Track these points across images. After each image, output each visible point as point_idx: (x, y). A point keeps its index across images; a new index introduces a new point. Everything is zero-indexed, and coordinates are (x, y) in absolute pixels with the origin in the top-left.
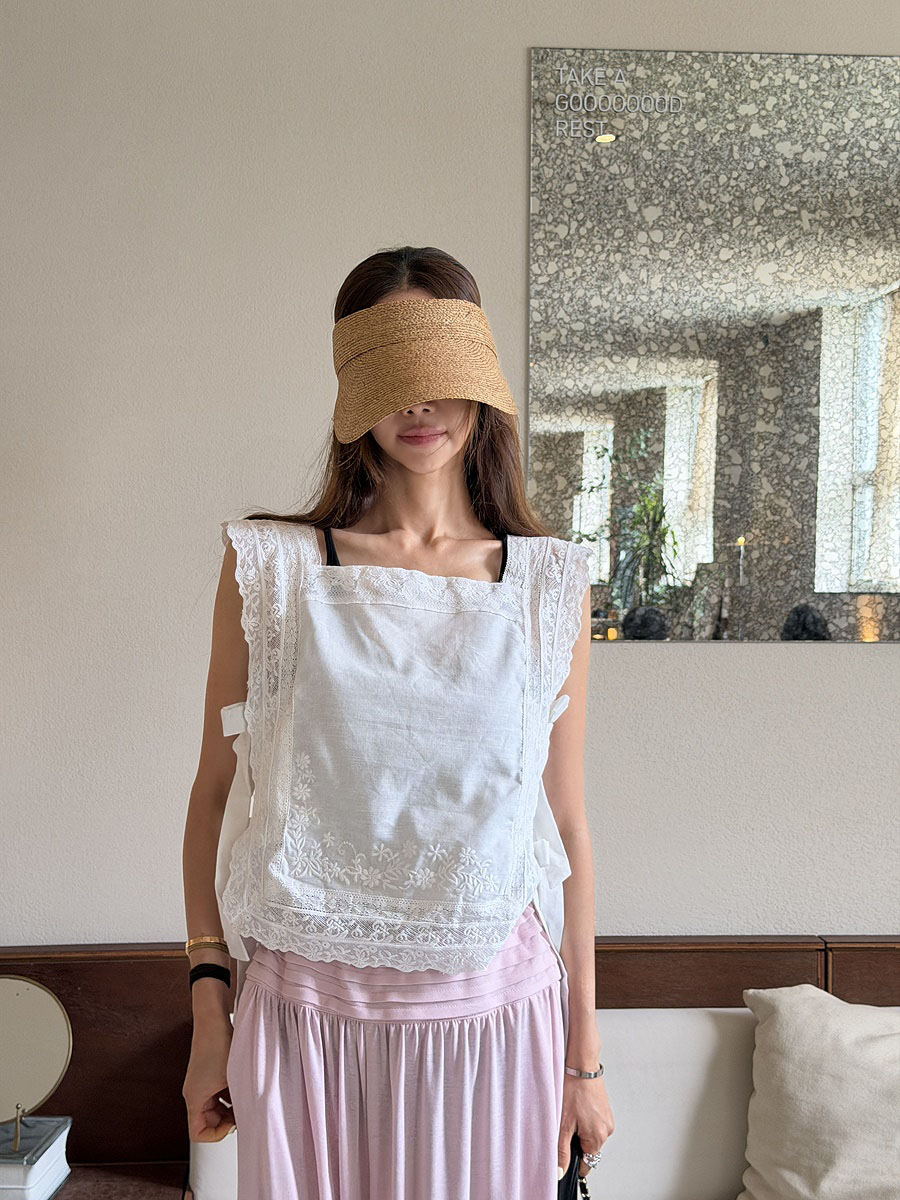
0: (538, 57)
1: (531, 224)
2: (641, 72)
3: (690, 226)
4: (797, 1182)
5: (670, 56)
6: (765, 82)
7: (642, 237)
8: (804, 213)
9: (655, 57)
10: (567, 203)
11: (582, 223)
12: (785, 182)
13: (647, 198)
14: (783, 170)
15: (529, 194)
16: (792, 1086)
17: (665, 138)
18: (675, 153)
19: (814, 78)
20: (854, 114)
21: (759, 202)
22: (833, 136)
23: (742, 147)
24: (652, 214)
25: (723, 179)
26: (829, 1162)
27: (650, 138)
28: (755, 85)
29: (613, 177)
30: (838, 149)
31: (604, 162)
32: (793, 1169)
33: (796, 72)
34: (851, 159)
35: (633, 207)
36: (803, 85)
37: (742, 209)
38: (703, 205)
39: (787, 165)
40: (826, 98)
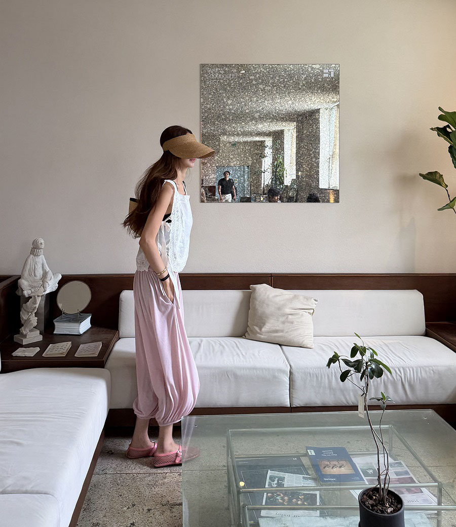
0: (203, 66)
1: (201, 105)
2: (227, 69)
3: (239, 105)
4: (257, 329)
5: (234, 65)
6: (256, 71)
7: (227, 107)
8: (266, 101)
9: (231, 65)
10: (210, 99)
11: (213, 104)
12: (261, 94)
13: (228, 98)
14: (261, 91)
15: (201, 98)
16: (257, 307)
17: (232, 84)
18: (235, 88)
19: (268, 70)
20: (277, 78)
21: (255, 99)
22: (272, 83)
23: (251, 86)
24: (230, 102)
25: (246, 94)
26: (264, 324)
27: (229, 85)
28: (254, 72)
29: (220, 94)
30: (274, 86)
31: (218, 90)
32: (256, 326)
33: (263, 69)
34: (277, 89)
35: (225, 101)
36: (265, 71)
37: (251, 100)
38: (242, 100)
39: (262, 90)
40: (271, 74)
